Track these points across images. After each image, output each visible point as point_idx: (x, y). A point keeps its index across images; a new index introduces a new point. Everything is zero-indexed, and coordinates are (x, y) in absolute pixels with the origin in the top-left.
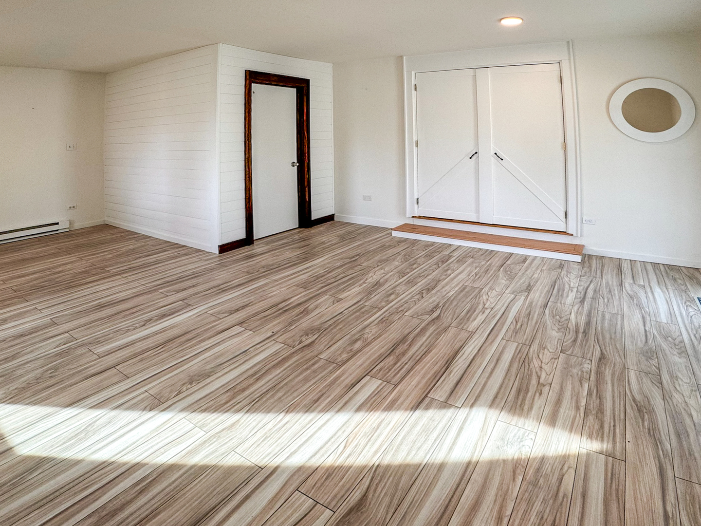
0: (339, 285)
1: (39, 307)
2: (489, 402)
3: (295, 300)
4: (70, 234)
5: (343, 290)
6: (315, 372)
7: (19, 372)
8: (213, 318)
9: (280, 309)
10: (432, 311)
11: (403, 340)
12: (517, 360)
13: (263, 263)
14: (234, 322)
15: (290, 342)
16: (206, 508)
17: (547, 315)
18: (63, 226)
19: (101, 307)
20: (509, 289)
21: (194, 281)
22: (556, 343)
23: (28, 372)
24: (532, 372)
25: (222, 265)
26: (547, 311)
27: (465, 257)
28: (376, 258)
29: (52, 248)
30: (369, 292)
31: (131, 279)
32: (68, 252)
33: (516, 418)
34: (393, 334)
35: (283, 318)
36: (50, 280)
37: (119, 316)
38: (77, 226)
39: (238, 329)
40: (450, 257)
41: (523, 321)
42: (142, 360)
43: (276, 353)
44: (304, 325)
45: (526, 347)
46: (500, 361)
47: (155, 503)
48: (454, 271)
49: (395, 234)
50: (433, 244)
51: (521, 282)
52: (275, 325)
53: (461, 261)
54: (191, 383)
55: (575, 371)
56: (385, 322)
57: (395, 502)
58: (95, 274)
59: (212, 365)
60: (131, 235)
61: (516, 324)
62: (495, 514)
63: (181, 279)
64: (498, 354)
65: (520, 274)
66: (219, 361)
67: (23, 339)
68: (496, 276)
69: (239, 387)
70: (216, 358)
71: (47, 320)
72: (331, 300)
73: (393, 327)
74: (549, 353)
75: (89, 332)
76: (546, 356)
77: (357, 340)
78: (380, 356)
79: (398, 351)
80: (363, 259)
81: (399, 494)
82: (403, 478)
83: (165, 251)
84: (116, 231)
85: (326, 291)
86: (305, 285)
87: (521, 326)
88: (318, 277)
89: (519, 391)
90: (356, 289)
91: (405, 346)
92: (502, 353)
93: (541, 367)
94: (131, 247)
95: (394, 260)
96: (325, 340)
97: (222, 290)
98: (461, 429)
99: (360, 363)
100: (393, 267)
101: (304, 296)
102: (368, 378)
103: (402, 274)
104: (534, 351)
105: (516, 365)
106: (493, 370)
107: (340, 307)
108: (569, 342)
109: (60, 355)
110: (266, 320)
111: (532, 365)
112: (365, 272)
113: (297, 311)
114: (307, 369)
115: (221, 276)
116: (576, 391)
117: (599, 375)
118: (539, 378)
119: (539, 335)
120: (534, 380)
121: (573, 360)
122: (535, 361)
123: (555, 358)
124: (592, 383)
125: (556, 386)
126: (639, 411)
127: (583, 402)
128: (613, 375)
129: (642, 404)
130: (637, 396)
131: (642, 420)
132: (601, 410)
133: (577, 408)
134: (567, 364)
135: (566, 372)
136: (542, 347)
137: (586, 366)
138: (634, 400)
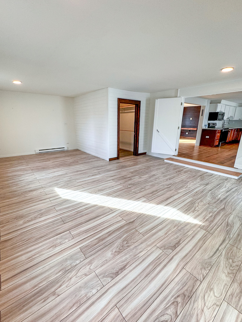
0: (142, 174)
1: (62, 169)
2: (178, 208)
3: (128, 176)
4: (67, 151)
5: (143, 175)
6: (129, 194)
7: (60, 183)
8: (106, 178)
9: (124, 178)
10: (169, 185)
11: (156, 191)
12: (191, 203)
13: (121, 165)
14: (111, 179)
15: (124, 186)
16: (99, 215)
17: (209, 193)
18: (66, 149)
19: (77, 171)
20: (199, 183)
21: (102, 168)
22: (207, 201)
23: (62, 184)
24: (193, 207)
25: (109, 164)
27: (188, 171)
28: (156, 168)
29: (63, 155)
30: (150, 177)
31: (85, 165)
32: (68, 156)
34: (154, 189)
35: (124, 180)
36: (64, 163)
37: (82, 174)
38: (69, 149)
39: (112, 181)
40: (182, 170)
41: (199, 193)
42: (87, 185)
43: (120, 188)
44: (129, 183)
45: (195, 200)
46: (184, 202)
47: (89, 212)
48: (181, 175)
49: (165, 161)
50: (178, 165)
51: (205, 182)
52: (122, 181)
53: (185, 172)
54: (99, 191)
55: (210, 210)
56: (153, 185)
57: (141, 223)
58: (76, 163)
59: (104, 188)
60: (84, 153)
61: (196, 193)
62: (166, 232)
63: (98, 167)
65: (207, 179)
66: (106, 188)
67: (60, 176)
68: (196, 179)
69: (110, 194)
70: (106, 187)
71: (65, 173)
72: (139, 177)
73: (154, 187)
74: (203, 203)
75: (75, 177)
77: (143, 189)
78: (148, 193)
79: (153, 193)
80: (152, 167)
81: (142, 222)
82: (145, 220)
83: (94, 159)
84: (80, 151)
85: (138, 175)
86: (132, 173)
88: (136, 171)
89: (186, 210)
90: (147, 176)
91: (156, 192)
92: (186, 200)
93: (198, 206)
94: (85, 157)
95: (162, 169)
96: (134, 187)
97: (109, 171)
98: (164, 214)
99: (142, 194)
100: (161, 171)
101: (131, 175)
102: (143, 198)
103: (163, 173)
104: (198, 202)
105: (189, 204)
107: (140, 180)
108: (213, 202)
109: (68, 181)
110: (119, 180)
111: (194, 205)
112: (151, 171)
113: (128, 179)
114: (128, 193)
115: (109, 167)
116: (207, 214)
117: (219, 213)
118: (195, 208)
119: (202, 198)
120: (193, 209)
121: (211, 207)
122: (196, 204)
123: (205, 205)
124: (214, 214)
125: (200, 212)
126: (227, 225)
127: (207, 218)
128: (224, 214)
129: (230, 224)
130: (229, 222)
131: (227, 227)
132: (212, 221)
133: (204, 218)
134: (208, 207)
135: (206, 209)
136: (201, 201)
137: (215, 209)
138: (227, 222)
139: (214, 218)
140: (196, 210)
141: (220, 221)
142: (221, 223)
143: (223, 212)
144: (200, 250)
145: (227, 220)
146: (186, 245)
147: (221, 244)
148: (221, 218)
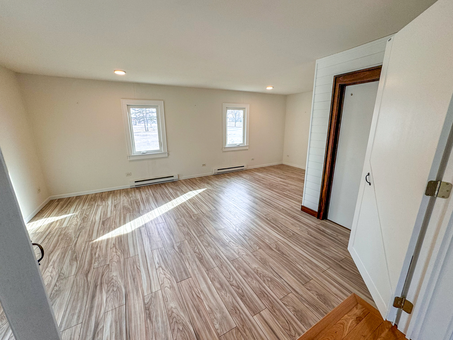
2: (128, 235)
12: (127, 250)
17: (122, 286)
22: (112, 268)
24: (119, 249)
26: (124, 290)
33: (119, 235)
41: (135, 271)
45: (126, 257)
46: (133, 246)
55: (102, 259)
61: (137, 267)
64: (135, 248)
74: (115, 260)
76: (115, 259)
87: (134, 268)
89: (121, 241)
92: (134, 249)
93: (116, 252)
104: (122, 257)
105: (126, 248)
106: (133, 242)
108: (105, 273)
111: (120, 251)
116: (101, 252)
117: (90, 264)
118: (116, 248)
119: (122, 267)
120: (117, 247)
121: (103, 264)
122: (120, 253)
123: (111, 260)
124: (94, 258)
125: (109, 249)
126: (76, 258)
127: (98, 249)
128: (84, 267)
129: (74, 261)
130: (75, 263)
131: (76, 255)
132: (92, 250)
133: (100, 247)
134: (105, 260)
135: (106, 256)
136: (119, 262)
137: (96, 264)
138: (77, 261)
139: (91, 254)
140: (113, 247)
141: (85, 256)
142: (83, 255)
143: (86, 268)
144: (89, 230)
145: (79, 262)
146: (99, 226)
147: (77, 241)
148: (85, 260)
